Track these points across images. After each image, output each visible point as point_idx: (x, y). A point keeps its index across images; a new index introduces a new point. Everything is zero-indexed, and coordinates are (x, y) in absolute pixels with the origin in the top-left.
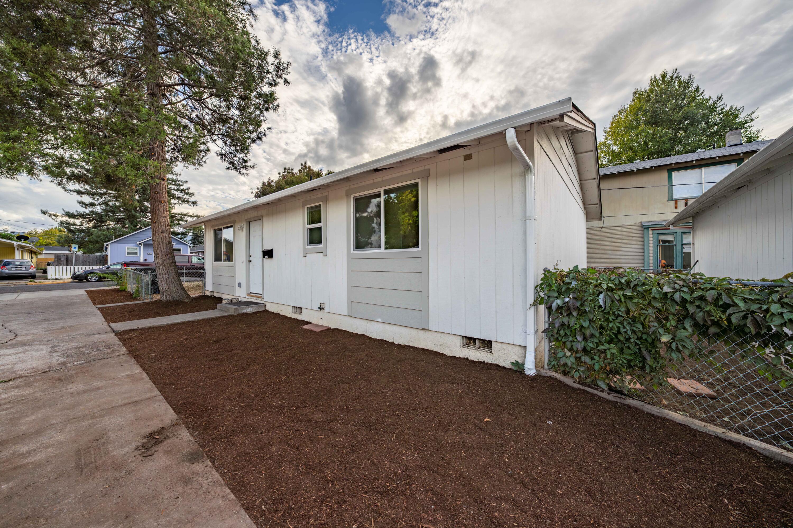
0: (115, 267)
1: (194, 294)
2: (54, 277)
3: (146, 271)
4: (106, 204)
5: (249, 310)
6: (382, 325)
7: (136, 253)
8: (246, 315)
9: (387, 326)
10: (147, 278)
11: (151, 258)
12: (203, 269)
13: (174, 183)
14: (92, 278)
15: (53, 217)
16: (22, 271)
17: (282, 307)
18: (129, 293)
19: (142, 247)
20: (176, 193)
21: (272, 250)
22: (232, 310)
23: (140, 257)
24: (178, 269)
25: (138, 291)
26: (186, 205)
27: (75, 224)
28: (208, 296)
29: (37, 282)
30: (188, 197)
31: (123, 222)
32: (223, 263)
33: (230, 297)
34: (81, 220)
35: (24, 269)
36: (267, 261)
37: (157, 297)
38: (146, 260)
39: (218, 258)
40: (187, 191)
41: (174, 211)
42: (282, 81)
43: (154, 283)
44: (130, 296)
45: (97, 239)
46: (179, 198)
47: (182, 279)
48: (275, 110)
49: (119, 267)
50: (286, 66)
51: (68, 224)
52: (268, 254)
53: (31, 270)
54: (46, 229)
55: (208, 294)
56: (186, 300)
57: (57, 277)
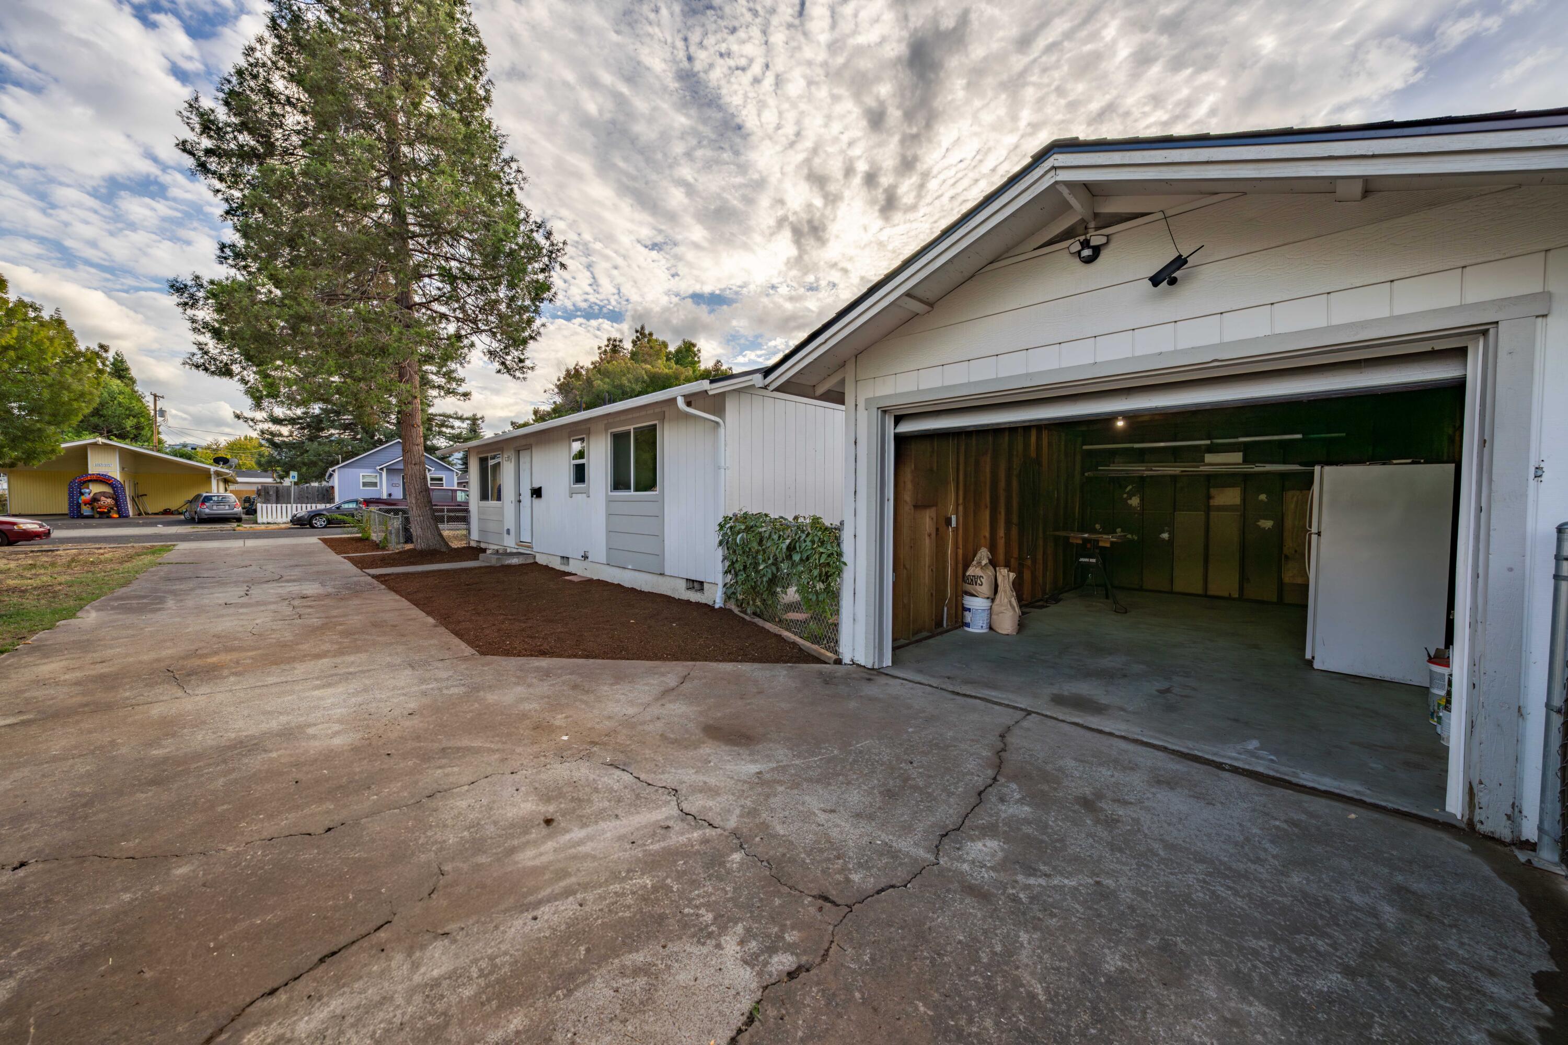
0: (346, 506)
1: (455, 544)
2: (265, 520)
3: (396, 512)
5: (515, 561)
6: (633, 573)
7: (375, 484)
8: (509, 566)
9: (637, 574)
10: (396, 523)
11: (398, 494)
12: (467, 511)
14: (318, 522)
15: (251, 423)
16: (224, 510)
17: (551, 558)
18: (373, 542)
19: (384, 473)
20: (434, 377)
21: (540, 489)
22: (494, 561)
23: (381, 491)
24: (437, 511)
25: (385, 538)
26: (451, 399)
27: (281, 435)
28: (473, 548)
29: (245, 527)
30: (454, 385)
31: (352, 430)
32: (492, 503)
33: (496, 547)
34: (290, 427)
35: (228, 507)
36: (536, 501)
37: (409, 546)
38: (390, 495)
39: (484, 496)
41: (431, 410)
42: (557, 266)
43: (406, 530)
44: (376, 546)
45: (314, 459)
46: (440, 387)
47: (441, 526)
48: (551, 300)
49: (352, 506)
50: (561, 245)
51: (272, 433)
52: (537, 493)
53: (234, 510)
54: (231, 439)
55: (473, 544)
56: (444, 549)
57: (270, 520)
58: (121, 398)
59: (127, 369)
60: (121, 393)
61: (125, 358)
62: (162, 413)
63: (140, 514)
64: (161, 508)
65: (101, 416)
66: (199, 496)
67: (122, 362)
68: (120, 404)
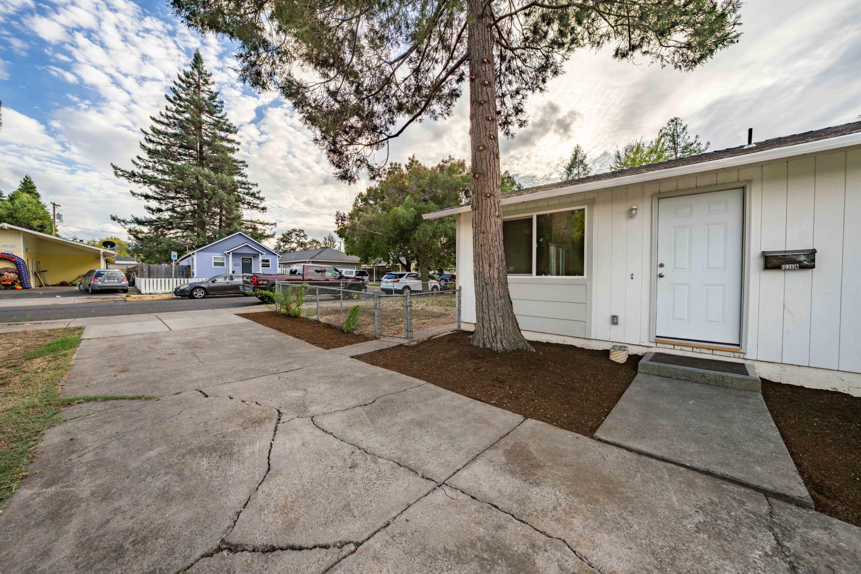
2: (148, 292)
4: (173, 210)
7: (222, 264)
13: (243, 186)
14: (198, 294)
15: (123, 224)
16: (115, 283)
19: (231, 257)
23: (228, 269)
26: (255, 211)
27: (143, 232)
29: (133, 297)
30: (258, 202)
34: (149, 227)
35: (116, 281)
38: (235, 271)
40: (257, 195)
41: (243, 218)
46: (249, 203)
51: (137, 232)
53: (123, 283)
57: (152, 291)
58: (29, 206)
59: (34, 188)
60: (29, 202)
61: (32, 180)
62: (60, 216)
63: (41, 286)
64: (59, 281)
65: (14, 218)
66: (92, 272)
67: (30, 182)
68: (29, 210)
